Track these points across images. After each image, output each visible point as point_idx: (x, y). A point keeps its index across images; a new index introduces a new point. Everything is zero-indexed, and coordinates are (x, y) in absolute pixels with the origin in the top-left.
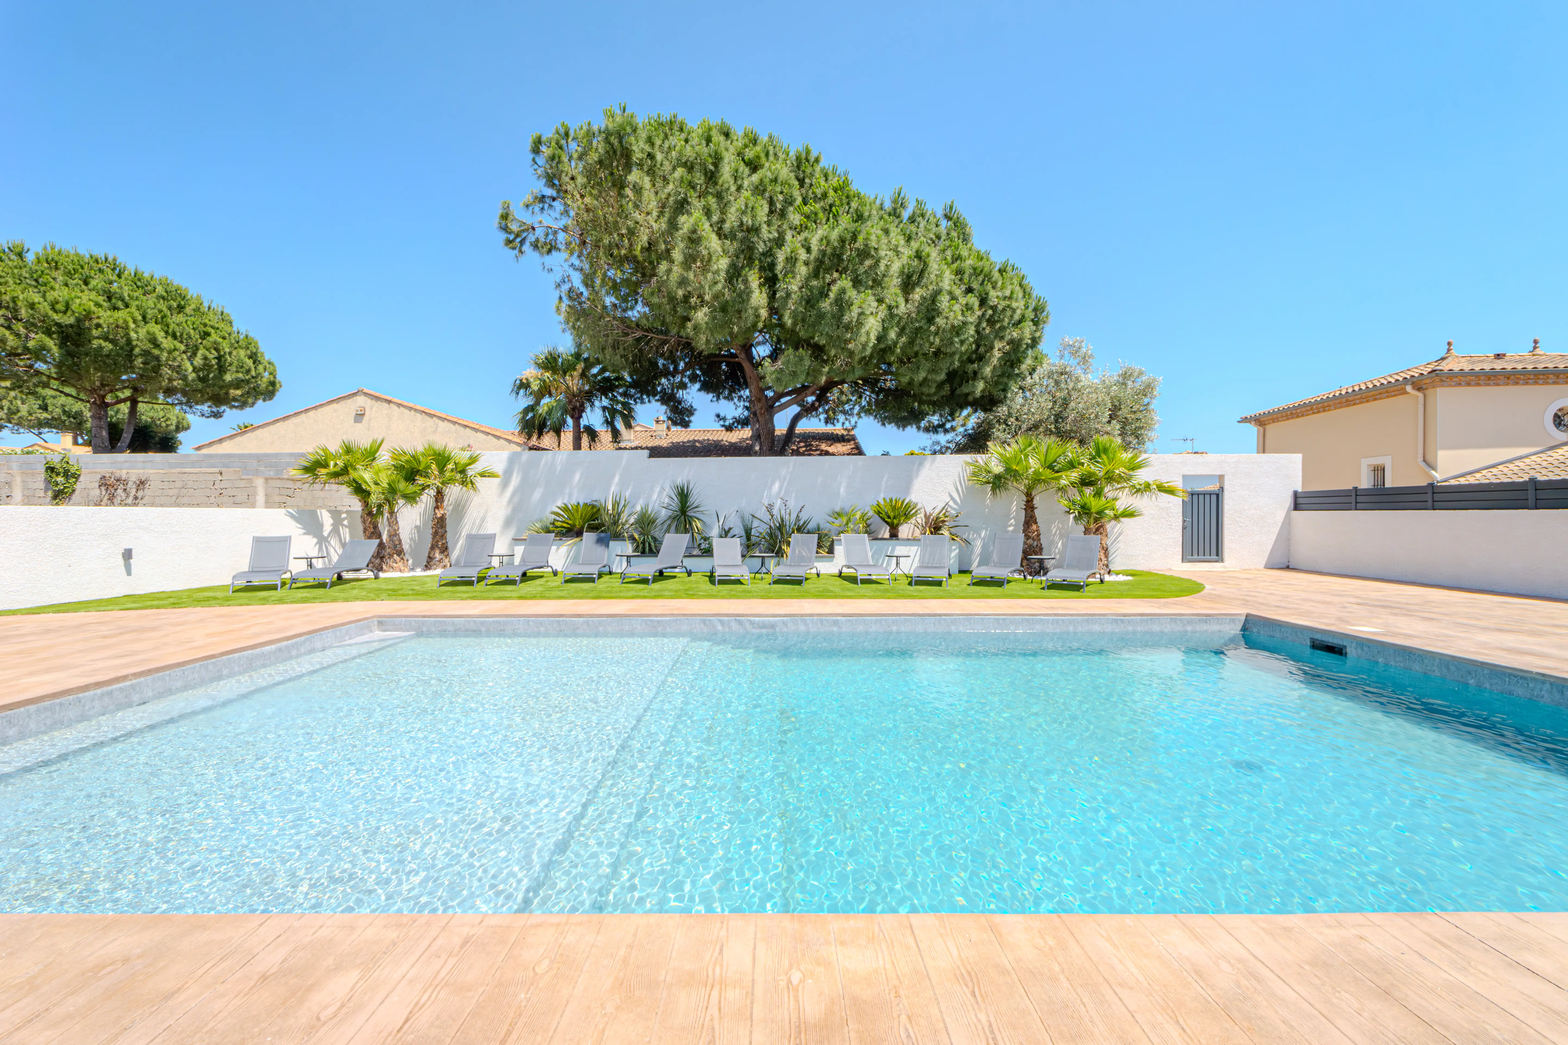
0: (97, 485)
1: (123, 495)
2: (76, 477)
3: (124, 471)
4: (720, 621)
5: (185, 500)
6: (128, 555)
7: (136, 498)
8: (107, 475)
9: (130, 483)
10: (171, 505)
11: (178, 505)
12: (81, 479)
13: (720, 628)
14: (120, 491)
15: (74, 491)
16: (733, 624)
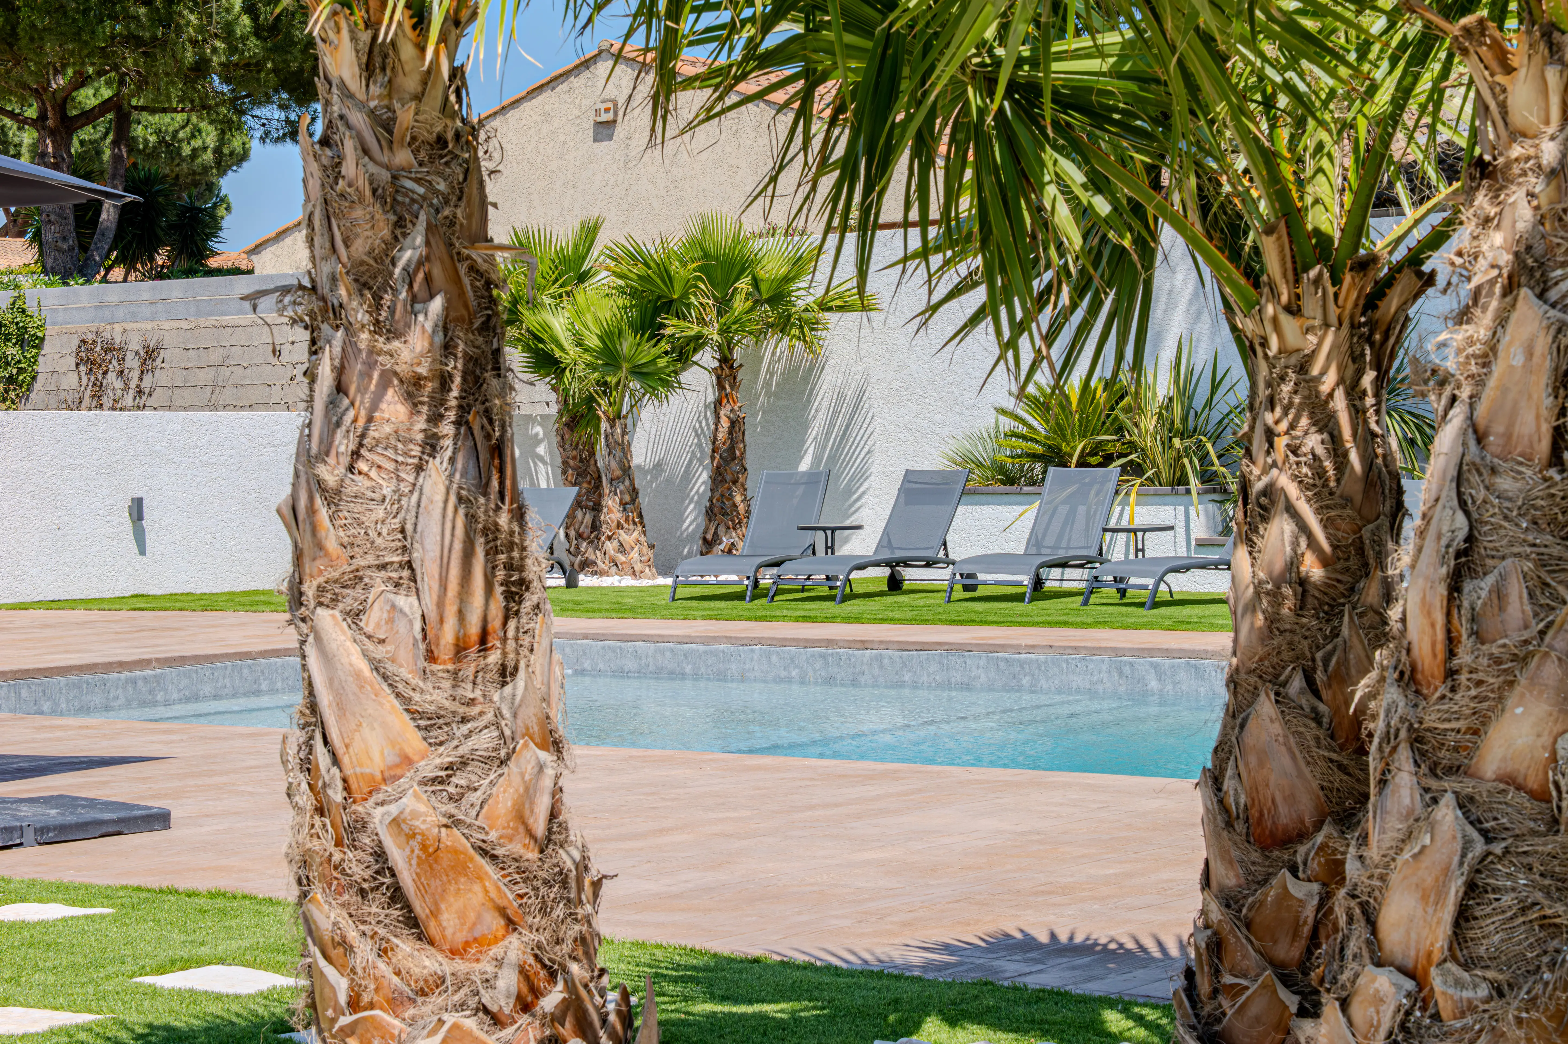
0: (72, 361)
1: (119, 384)
2: (38, 342)
3: (118, 328)
4: (1155, 666)
5: (227, 396)
6: (137, 509)
7: (140, 392)
8: (90, 337)
9: (130, 356)
10: (202, 408)
11: (215, 407)
12: (47, 349)
13: (1154, 684)
14: (112, 376)
15: (34, 378)
16: (1182, 675)
